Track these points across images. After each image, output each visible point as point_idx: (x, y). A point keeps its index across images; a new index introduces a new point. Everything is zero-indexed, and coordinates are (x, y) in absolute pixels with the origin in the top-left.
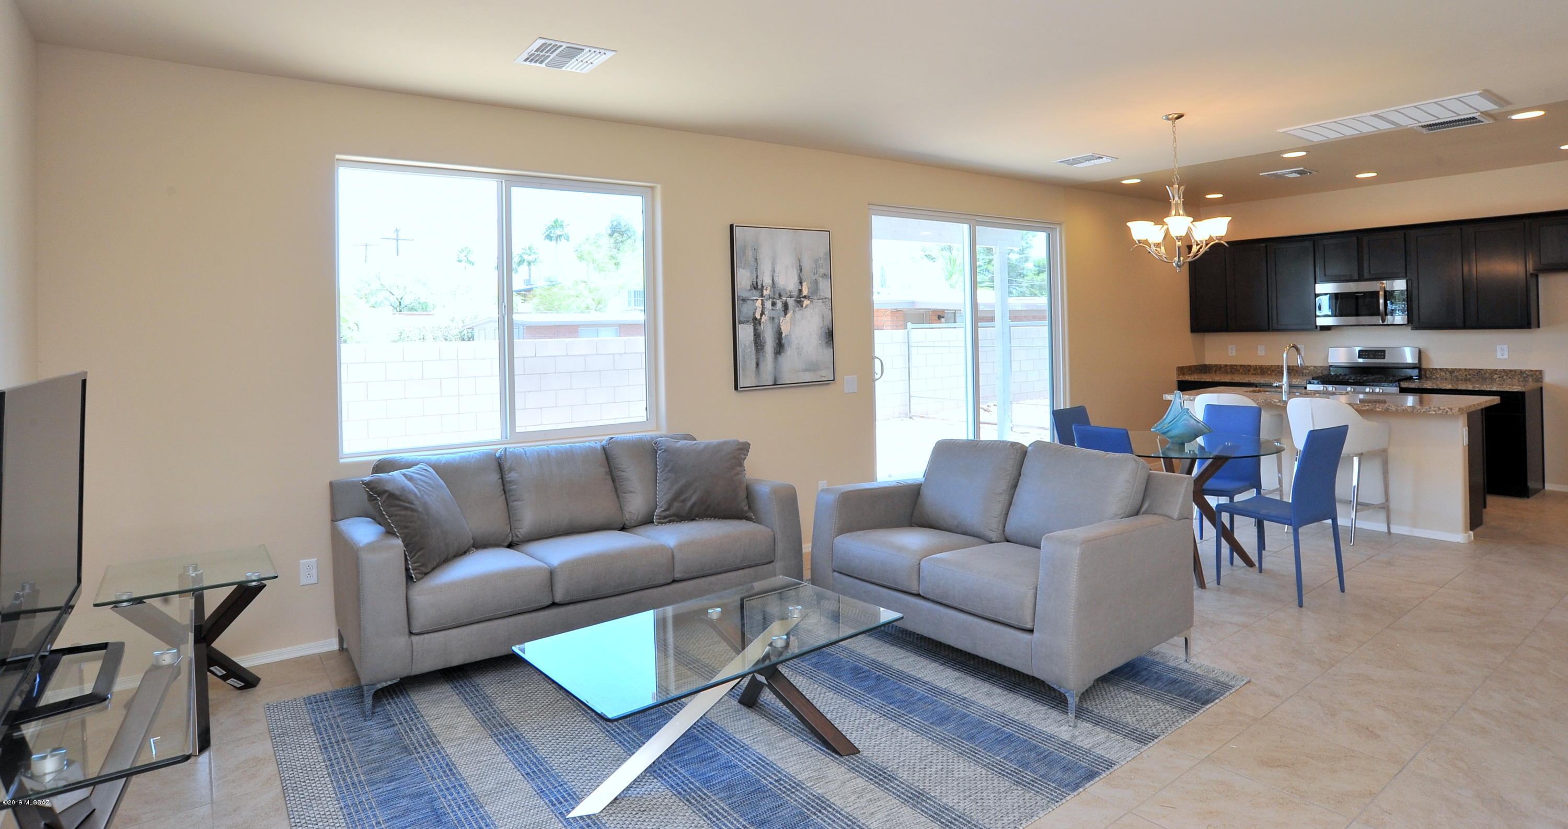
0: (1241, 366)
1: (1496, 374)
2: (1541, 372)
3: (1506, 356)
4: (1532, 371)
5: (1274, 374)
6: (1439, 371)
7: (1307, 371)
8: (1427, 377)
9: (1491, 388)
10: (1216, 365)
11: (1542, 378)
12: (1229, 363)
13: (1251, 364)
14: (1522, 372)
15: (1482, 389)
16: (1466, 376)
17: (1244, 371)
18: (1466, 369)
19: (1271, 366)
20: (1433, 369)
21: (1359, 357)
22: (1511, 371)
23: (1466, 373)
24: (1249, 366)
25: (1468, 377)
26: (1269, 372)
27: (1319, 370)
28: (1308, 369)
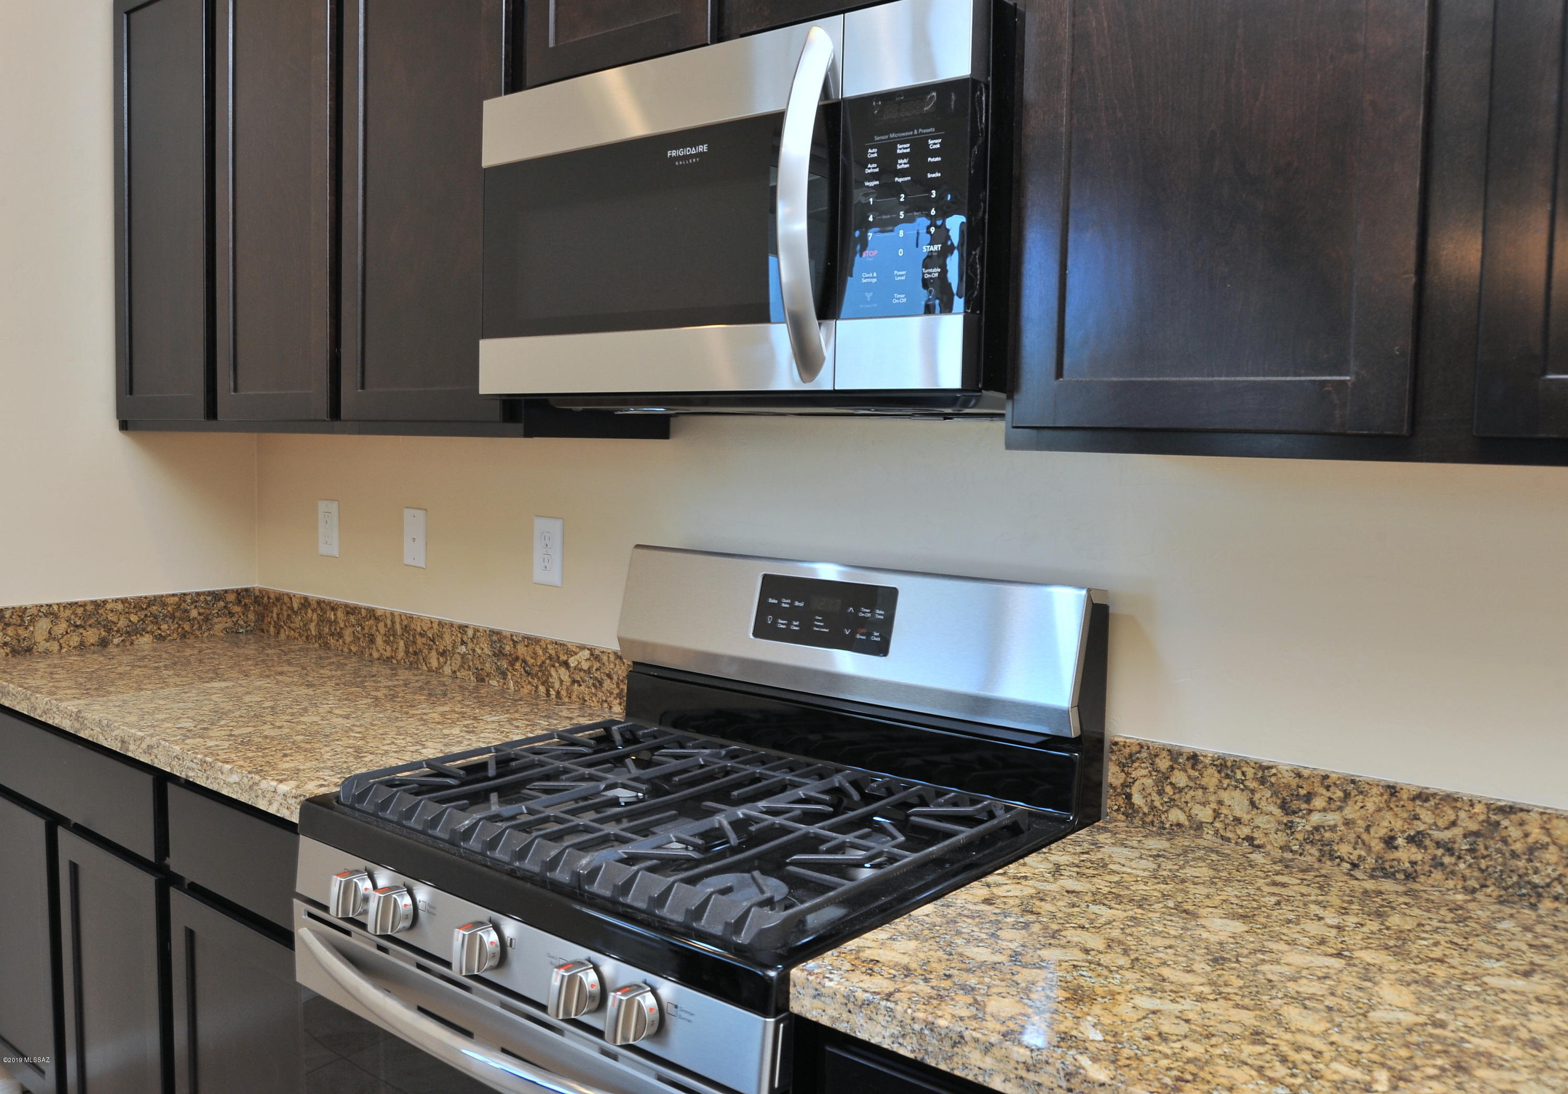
0: (351, 610)
6: (1211, 778)
7: (564, 673)
8: (1130, 811)
13: (381, 606)
16: (1389, 842)
17: (356, 639)
18: (1392, 790)
20: (1174, 754)
21: (763, 630)
23: (1391, 822)
24: (371, 613)
25: (1406, 854)
27: (609, 676)
28: (566, 664)
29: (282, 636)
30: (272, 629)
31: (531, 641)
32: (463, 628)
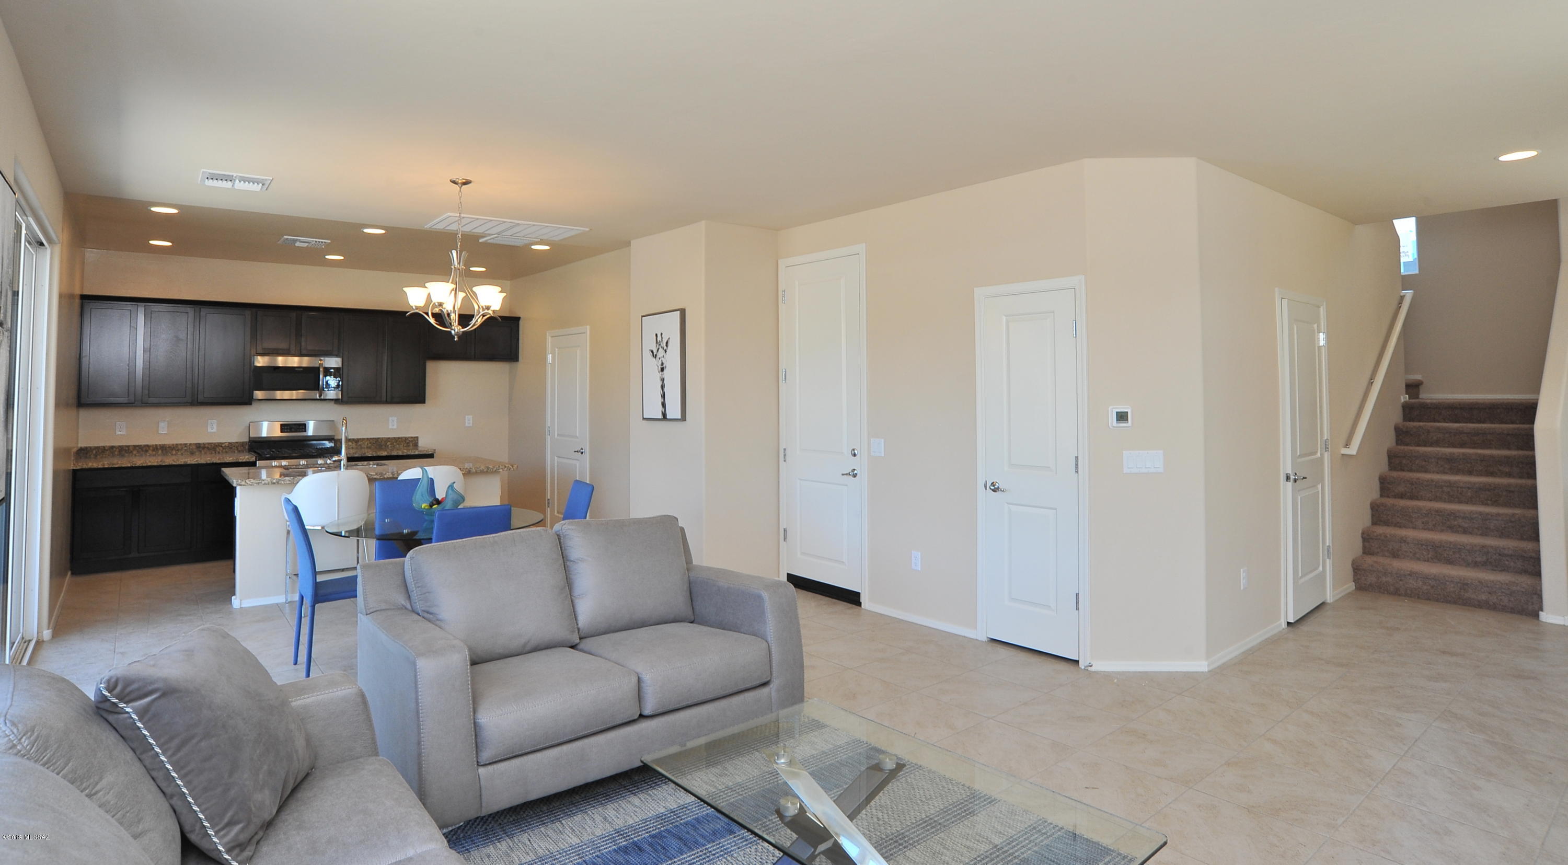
0: (135, 446)
1: (389, 441)
2: (417, 437)
3: (395, 427)
4: (412, 437)
5: (179, 453)
7: (220, 448)
9: (414, 452)
10: (97, 448)
11: (418, 443)
12: (116, 444)
13: (150, 443)
14: (406, 438)
15: (409, 453)
17: (138, 452)
18: (368, 439)
19: (177, 444)
21: (282, 432)
22: (399, 438)
23: (368, 442)
24: (147, 446)
25: (369, 445)
26: (174, 452)
27: (234, 446)
28: (222, 446)
29: (98, 457)
30: (92, 456)
31: (209, 444)
32: (186, 444)
